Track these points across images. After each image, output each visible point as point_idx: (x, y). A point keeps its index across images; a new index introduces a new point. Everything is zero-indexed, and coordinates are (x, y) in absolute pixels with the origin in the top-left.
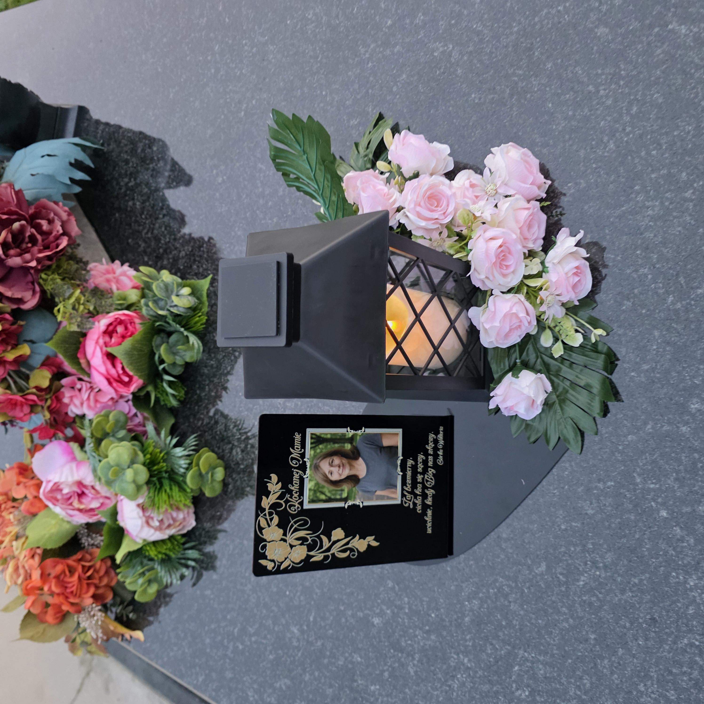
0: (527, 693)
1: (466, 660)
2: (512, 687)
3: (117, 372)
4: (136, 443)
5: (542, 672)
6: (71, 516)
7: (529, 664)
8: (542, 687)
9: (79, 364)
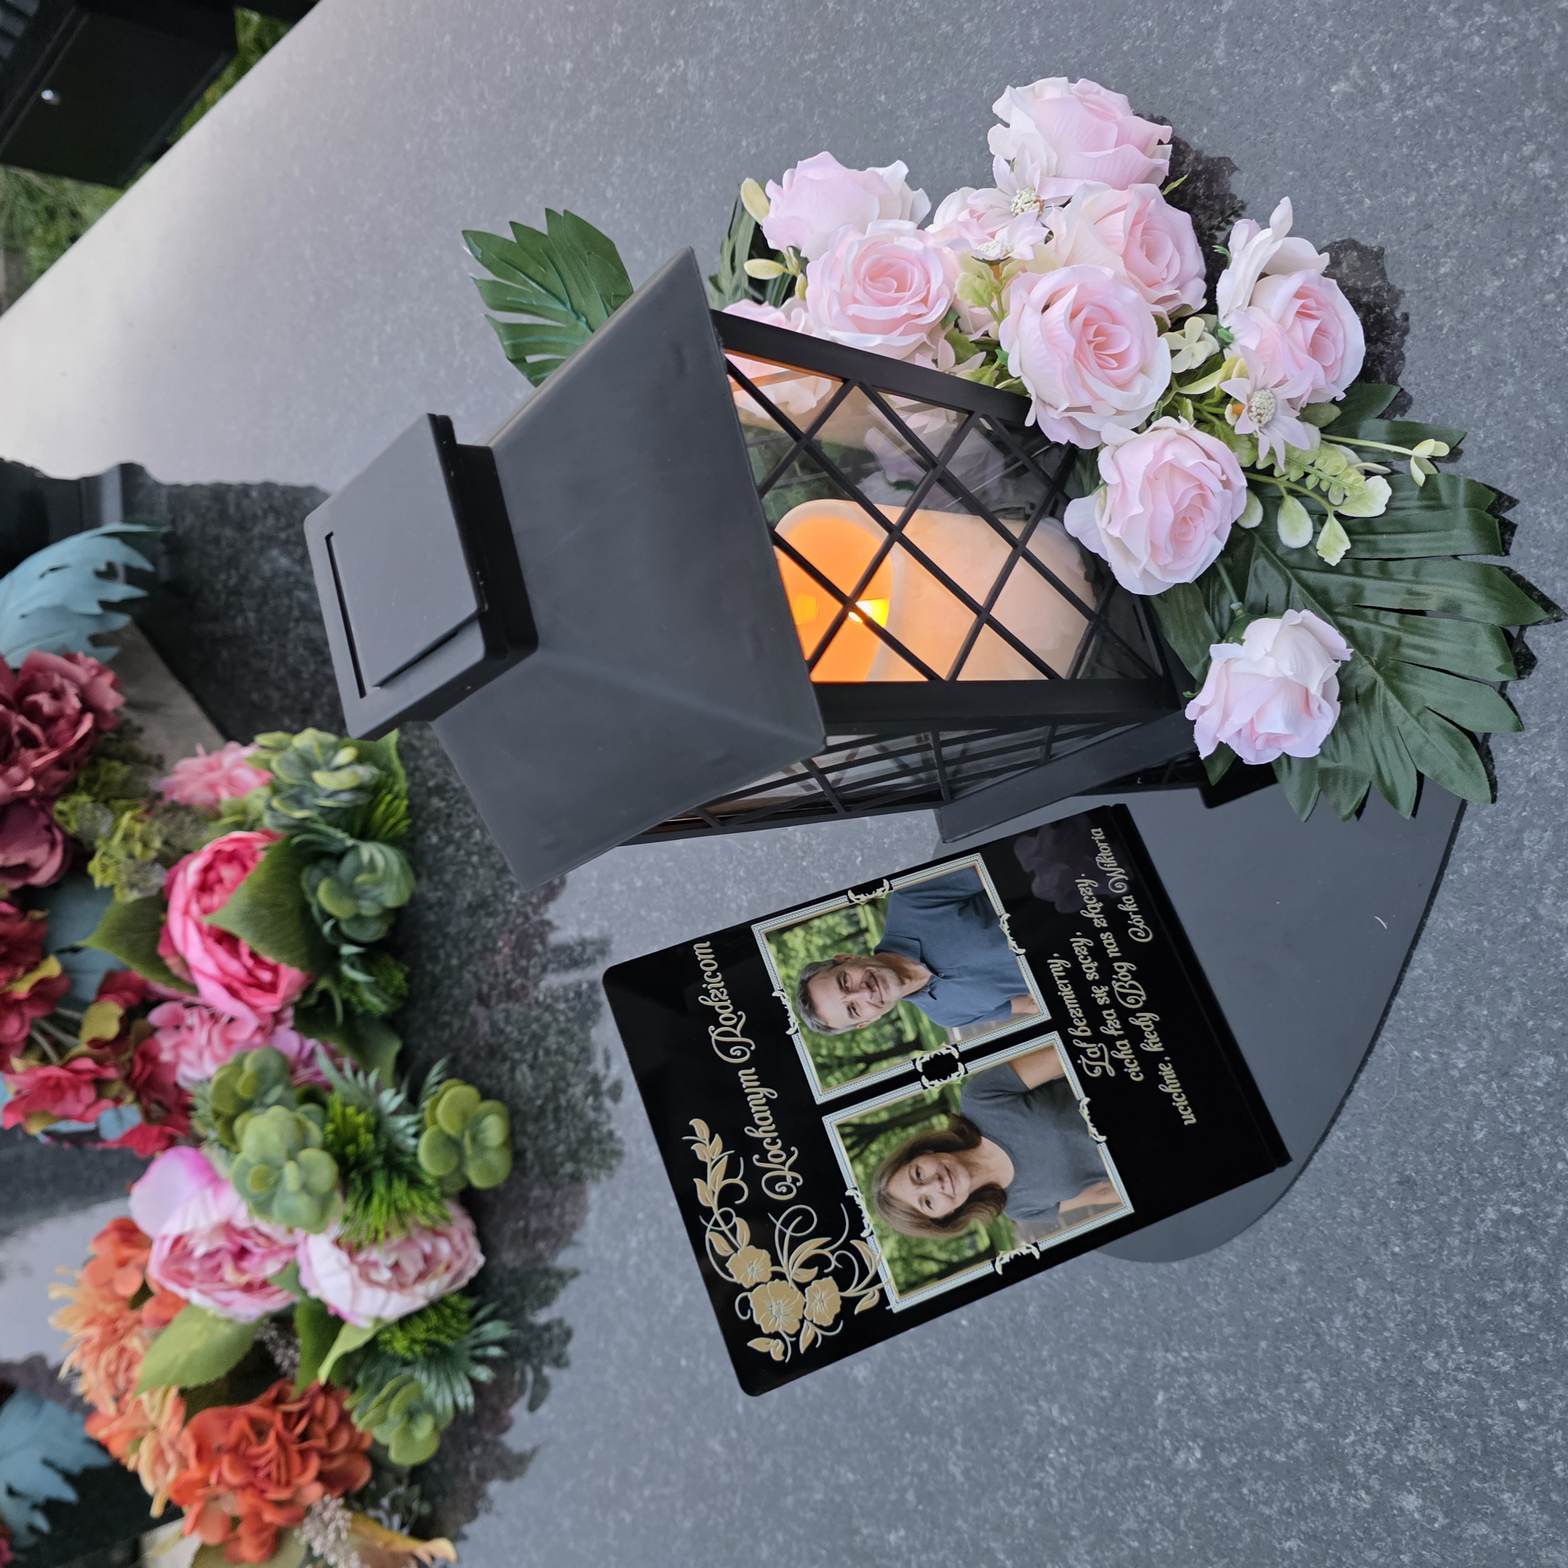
0: (1198, 1455)
1: (1055, 1412)
2: (1164, 1448)
3: (245, 966)
4: (311, 1107)
5: (1213, 1390)
6: (226, 1304)
7: (1183, 1380)
8: (1225, 1427)
9: (166, 970)
